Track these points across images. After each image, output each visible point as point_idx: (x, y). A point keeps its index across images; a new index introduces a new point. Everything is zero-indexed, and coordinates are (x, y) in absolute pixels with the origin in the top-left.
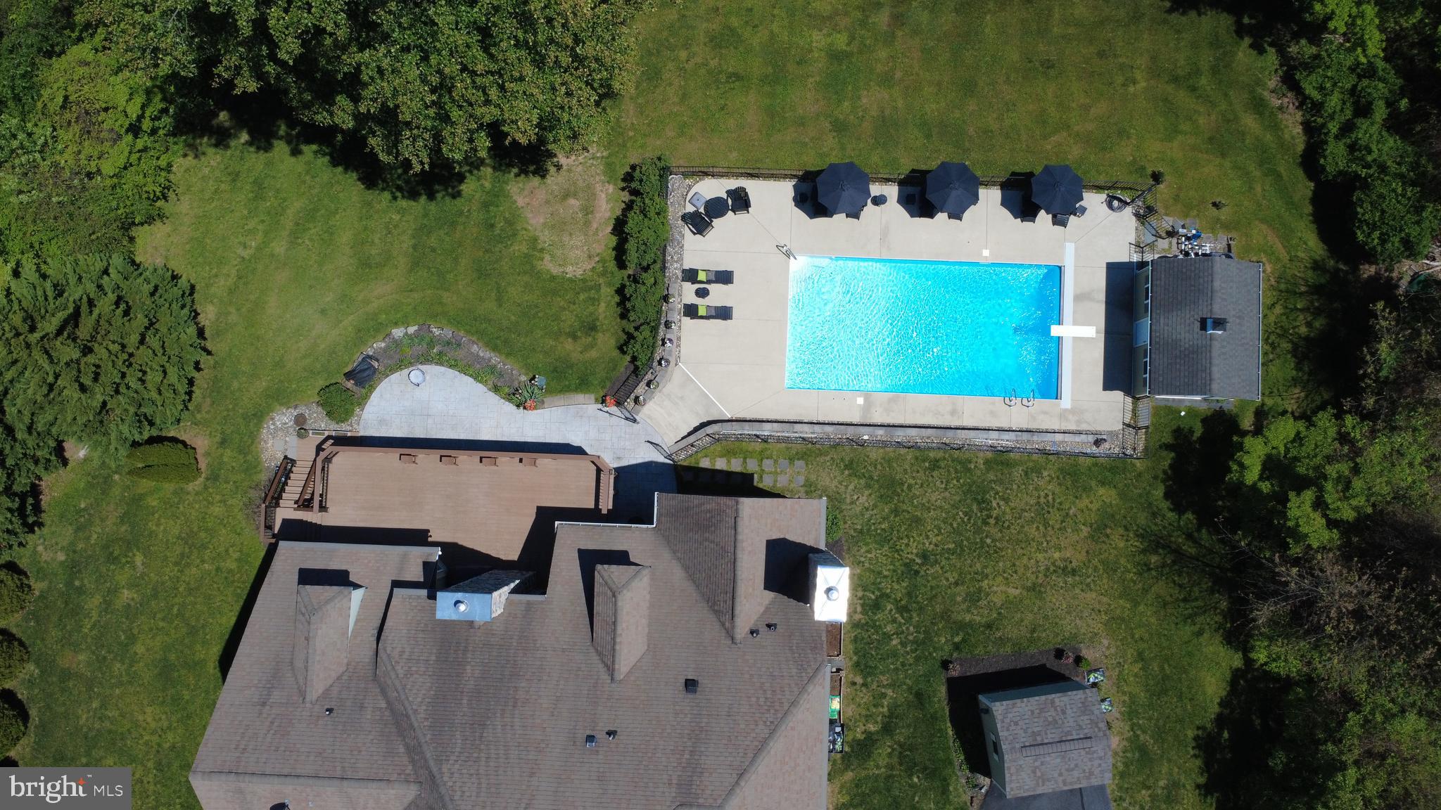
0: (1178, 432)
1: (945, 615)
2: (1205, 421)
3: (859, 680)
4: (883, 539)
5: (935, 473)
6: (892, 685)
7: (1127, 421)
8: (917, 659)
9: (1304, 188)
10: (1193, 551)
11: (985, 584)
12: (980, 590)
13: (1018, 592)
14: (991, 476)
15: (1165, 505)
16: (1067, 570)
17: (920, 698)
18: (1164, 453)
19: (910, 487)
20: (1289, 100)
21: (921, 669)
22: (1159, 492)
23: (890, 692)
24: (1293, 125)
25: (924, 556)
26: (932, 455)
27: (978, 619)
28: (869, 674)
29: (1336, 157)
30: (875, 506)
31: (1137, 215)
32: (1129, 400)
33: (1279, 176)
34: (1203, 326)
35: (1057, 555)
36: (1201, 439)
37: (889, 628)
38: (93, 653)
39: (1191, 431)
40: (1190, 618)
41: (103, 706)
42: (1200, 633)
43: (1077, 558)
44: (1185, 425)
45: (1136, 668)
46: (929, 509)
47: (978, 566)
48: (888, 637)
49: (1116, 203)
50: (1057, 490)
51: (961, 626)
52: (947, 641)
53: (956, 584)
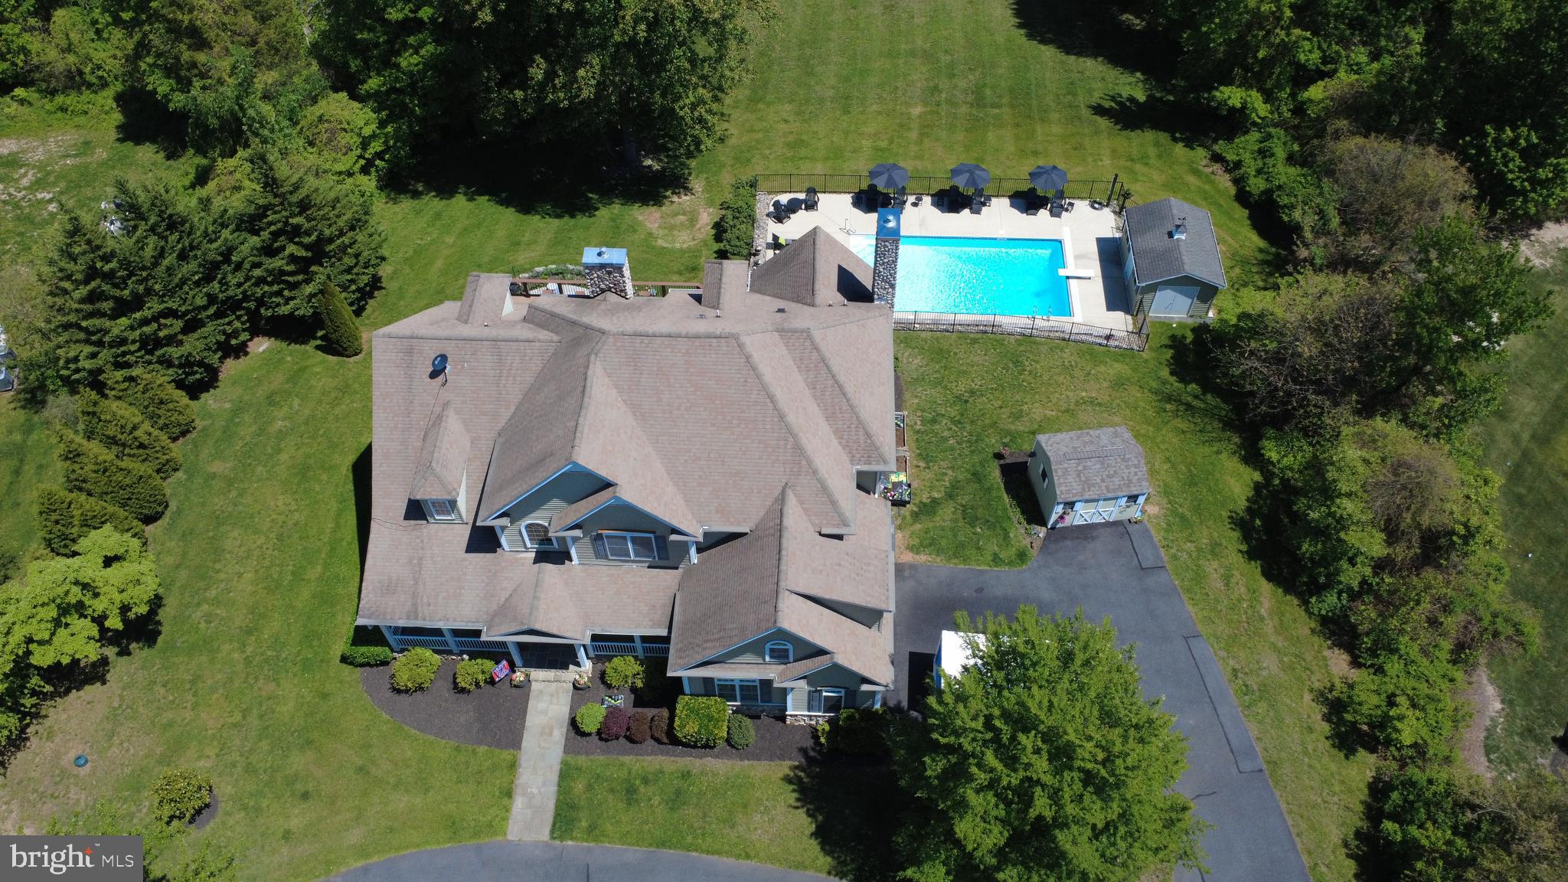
0: (1173, 338)
1: (994, 424)
2: (1193, 330)
3: (922, 464)
4: (938, 383)
5: (976, 346)
6: (952, 468)
7: (1130, 329)
8: (972, 452)
9: (1242, 213)
10: (1202, 406)
11: (1025, 407)
12: (1021, 411)
13: (1054, 413)
14: (1022, 348)
15: (1173, 379)
16: (1092, 402)
17: (977, 477)
18: (1165, 350)
19: (956, 354)
20: (1217, 167)
21: (976, 458)
22: (1165, 373)
23: (950, 472)
24: (1225, 182)
25: (972, 393)
26: (972, 336)
27: (1022, 428)
28: (931, 461)
29: (1257, 185)
30: (927, 365)
31: (1114, 212)
32: (1129, 317)
33: (1220, 205)
34: (1170, 235)
35: (1084, 394)
36: (1193, 342)
37: (946, 434)
38: (240, 461)
39: (1184, 337)
40: (1210, 442)
41: (240, 495)
42: (1218, 452)
43: (1104, 398)
44: (1179, 333)
45: (1166, 467)
46: (973, 366)
47: (1018, 397)
48: (946, 439)
49: (1097, 206)
50: (1078, 360)
51: (1008, 433)
52: (997, 441)
53: (1001, 407)
